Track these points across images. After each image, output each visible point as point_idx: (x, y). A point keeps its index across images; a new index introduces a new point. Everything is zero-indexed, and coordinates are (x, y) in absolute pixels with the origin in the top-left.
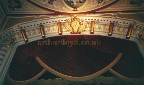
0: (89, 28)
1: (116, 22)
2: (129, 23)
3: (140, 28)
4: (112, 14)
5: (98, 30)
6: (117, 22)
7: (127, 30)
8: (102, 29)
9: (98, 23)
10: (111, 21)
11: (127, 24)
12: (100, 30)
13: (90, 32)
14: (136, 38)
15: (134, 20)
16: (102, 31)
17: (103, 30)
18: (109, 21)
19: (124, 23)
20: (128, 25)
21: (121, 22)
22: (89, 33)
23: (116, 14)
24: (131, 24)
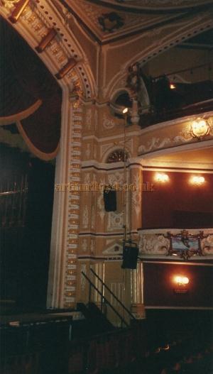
0: (14, 4)
1: (61, 32)
2: (75, 53)
3: (83, 74)
4: (64, 10)
5: (26, 22)
6: (62, 35)
7: (66, 61)
8: (32, 26)
9: (33, 6)
10: (55, 24)
11: (73, 51)
12: (29, 26)
13: (10, 15)
14: (68, 85)
15: (84, 54)
16: (30, 29)
17: (33, 31)
18: (53, 21)
19: (69, 46)
20: (71, 53)
21: (66, 40)
22: (8, 15)
23: (69, 16)
24: (76, 56)
